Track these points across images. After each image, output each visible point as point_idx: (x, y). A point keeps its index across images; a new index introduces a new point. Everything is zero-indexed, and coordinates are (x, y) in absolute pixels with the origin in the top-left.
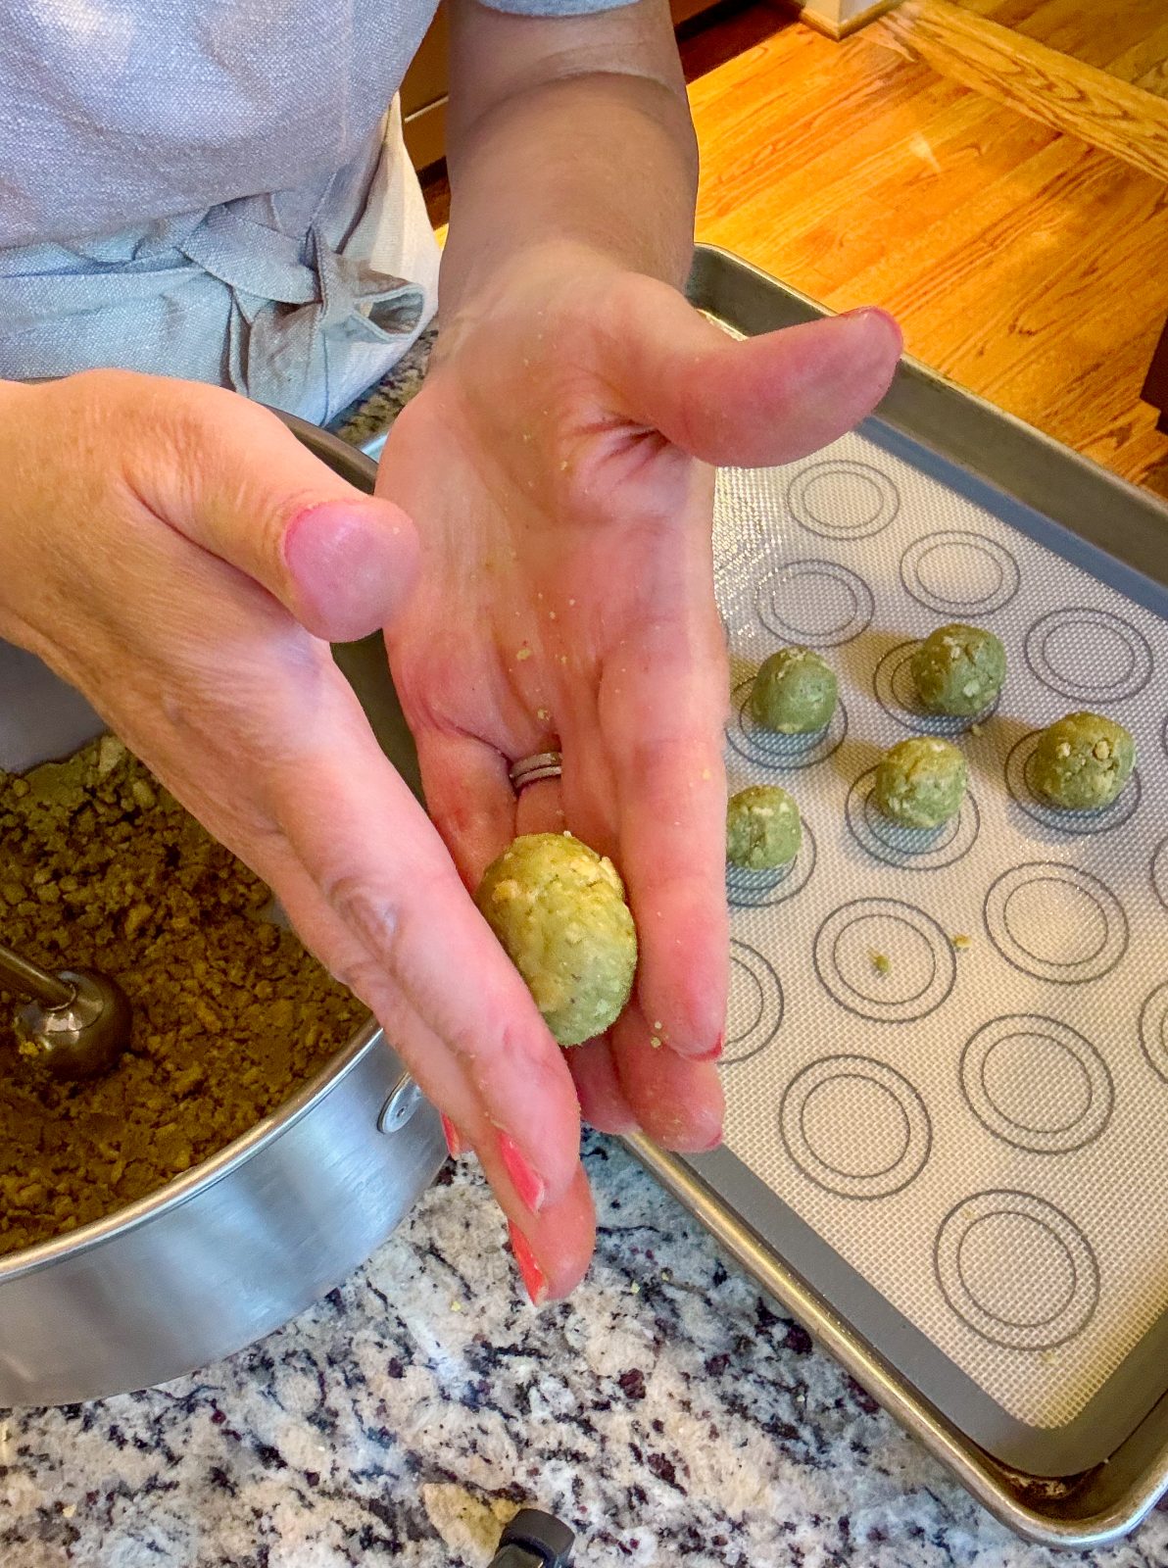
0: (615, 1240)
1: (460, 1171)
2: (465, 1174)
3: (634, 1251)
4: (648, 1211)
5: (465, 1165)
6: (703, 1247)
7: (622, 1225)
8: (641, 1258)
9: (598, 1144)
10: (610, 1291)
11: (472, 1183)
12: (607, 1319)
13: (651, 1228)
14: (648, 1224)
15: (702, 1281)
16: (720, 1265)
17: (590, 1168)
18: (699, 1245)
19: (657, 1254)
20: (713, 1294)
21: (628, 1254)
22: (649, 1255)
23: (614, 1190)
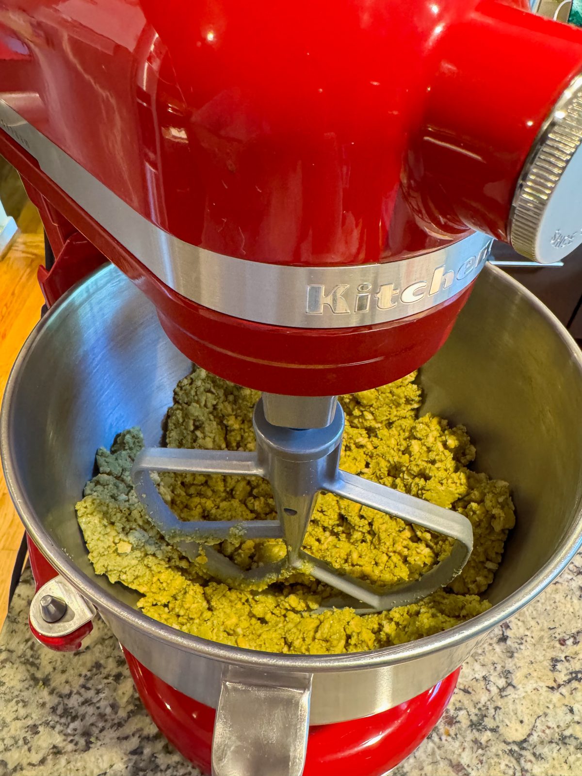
0: (535, 735)
1: (469, 770)
2: (473, 769)
3: (544, 731)
4: (531, 712)
5: (468, 766)
6: (557, 705)
7: (531, 727)
8: (547, 731)
9: (493, 706)
10: (555, 755)
11: (478, 770)
12: (566, 767)
13: (539, 717)
14: (536, 717)
15: (569, 717)
16: (566, 706)
17: (501, 718)
18: (555, 706)
19: (550, 724)
20: (577, 718)
21: (543, 734)
22: (549, 728)
23: (514, 717)
